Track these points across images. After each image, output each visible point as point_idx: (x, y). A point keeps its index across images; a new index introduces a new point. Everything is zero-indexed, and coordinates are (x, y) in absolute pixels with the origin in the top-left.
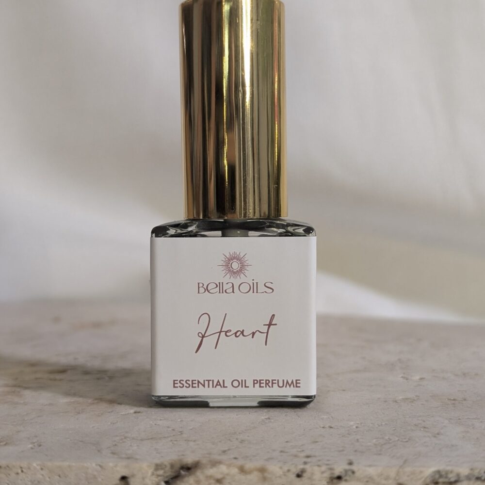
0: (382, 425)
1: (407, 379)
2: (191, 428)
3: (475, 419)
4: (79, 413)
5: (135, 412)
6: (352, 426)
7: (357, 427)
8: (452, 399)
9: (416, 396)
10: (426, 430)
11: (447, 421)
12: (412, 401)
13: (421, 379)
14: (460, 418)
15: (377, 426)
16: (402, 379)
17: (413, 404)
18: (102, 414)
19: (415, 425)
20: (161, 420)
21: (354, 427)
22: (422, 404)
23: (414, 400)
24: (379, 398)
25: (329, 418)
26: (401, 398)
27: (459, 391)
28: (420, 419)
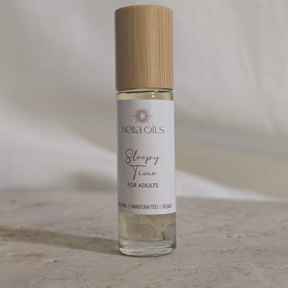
0: (212, 268)
1: (230, 237)
2: (89, 271)
3: (272, 263)
4: (18, 262)
5: (54, 261)
6: (193, 269)
7: (196, 270)
8: (258, 250)
9: (235, 248)
10: (241, 271)
11: (254, 265)
12: (233, 251)
13: (239, 237)
14: (263, 262)
15: (209, 268)
16: (226, 237)
17: (233, 254)
18: (33, 263)
19: (234, 268)
20: (70, 266)
21: (194, 269)
22: (239, 254)
23: (234, 251)
24: (211, 250)
25: (178, 264)
26: (225, 249)
27: (263, 245)
28: (237, 263)
